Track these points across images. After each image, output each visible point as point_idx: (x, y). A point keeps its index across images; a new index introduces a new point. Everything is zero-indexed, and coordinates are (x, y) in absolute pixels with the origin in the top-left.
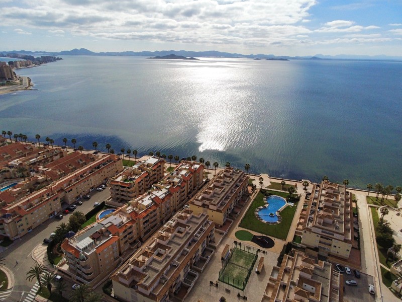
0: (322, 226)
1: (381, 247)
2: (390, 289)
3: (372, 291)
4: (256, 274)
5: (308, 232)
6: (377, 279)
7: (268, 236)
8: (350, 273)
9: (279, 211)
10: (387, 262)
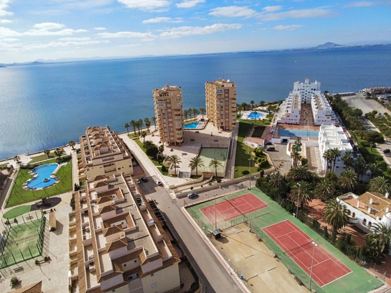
0: (100, 156)
1: (152, 158)
2: (169, 176)
3: (159, 183)
4: (51, 233)
5: (90, 168)
6: (159, 175)
7: (50, 197)
8: (139, 182)
9: (53, 174)
10: (159, 163)
